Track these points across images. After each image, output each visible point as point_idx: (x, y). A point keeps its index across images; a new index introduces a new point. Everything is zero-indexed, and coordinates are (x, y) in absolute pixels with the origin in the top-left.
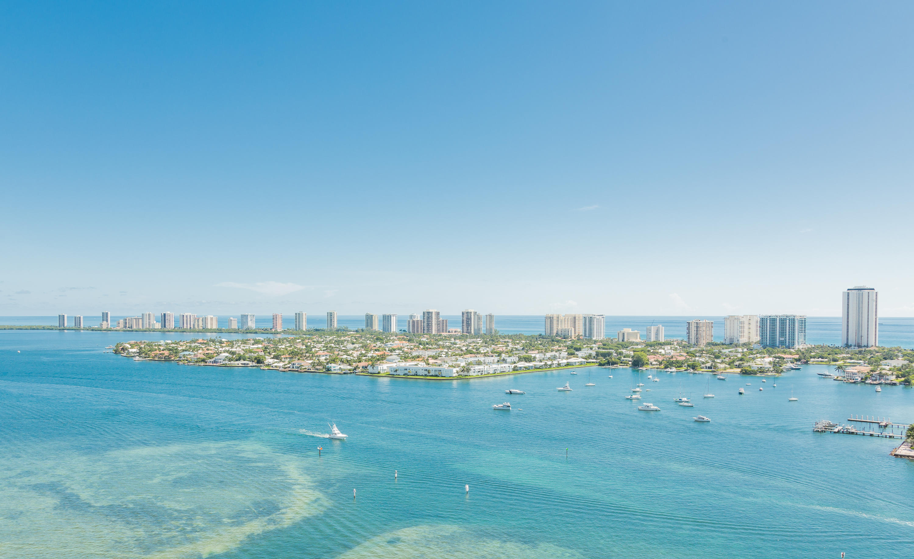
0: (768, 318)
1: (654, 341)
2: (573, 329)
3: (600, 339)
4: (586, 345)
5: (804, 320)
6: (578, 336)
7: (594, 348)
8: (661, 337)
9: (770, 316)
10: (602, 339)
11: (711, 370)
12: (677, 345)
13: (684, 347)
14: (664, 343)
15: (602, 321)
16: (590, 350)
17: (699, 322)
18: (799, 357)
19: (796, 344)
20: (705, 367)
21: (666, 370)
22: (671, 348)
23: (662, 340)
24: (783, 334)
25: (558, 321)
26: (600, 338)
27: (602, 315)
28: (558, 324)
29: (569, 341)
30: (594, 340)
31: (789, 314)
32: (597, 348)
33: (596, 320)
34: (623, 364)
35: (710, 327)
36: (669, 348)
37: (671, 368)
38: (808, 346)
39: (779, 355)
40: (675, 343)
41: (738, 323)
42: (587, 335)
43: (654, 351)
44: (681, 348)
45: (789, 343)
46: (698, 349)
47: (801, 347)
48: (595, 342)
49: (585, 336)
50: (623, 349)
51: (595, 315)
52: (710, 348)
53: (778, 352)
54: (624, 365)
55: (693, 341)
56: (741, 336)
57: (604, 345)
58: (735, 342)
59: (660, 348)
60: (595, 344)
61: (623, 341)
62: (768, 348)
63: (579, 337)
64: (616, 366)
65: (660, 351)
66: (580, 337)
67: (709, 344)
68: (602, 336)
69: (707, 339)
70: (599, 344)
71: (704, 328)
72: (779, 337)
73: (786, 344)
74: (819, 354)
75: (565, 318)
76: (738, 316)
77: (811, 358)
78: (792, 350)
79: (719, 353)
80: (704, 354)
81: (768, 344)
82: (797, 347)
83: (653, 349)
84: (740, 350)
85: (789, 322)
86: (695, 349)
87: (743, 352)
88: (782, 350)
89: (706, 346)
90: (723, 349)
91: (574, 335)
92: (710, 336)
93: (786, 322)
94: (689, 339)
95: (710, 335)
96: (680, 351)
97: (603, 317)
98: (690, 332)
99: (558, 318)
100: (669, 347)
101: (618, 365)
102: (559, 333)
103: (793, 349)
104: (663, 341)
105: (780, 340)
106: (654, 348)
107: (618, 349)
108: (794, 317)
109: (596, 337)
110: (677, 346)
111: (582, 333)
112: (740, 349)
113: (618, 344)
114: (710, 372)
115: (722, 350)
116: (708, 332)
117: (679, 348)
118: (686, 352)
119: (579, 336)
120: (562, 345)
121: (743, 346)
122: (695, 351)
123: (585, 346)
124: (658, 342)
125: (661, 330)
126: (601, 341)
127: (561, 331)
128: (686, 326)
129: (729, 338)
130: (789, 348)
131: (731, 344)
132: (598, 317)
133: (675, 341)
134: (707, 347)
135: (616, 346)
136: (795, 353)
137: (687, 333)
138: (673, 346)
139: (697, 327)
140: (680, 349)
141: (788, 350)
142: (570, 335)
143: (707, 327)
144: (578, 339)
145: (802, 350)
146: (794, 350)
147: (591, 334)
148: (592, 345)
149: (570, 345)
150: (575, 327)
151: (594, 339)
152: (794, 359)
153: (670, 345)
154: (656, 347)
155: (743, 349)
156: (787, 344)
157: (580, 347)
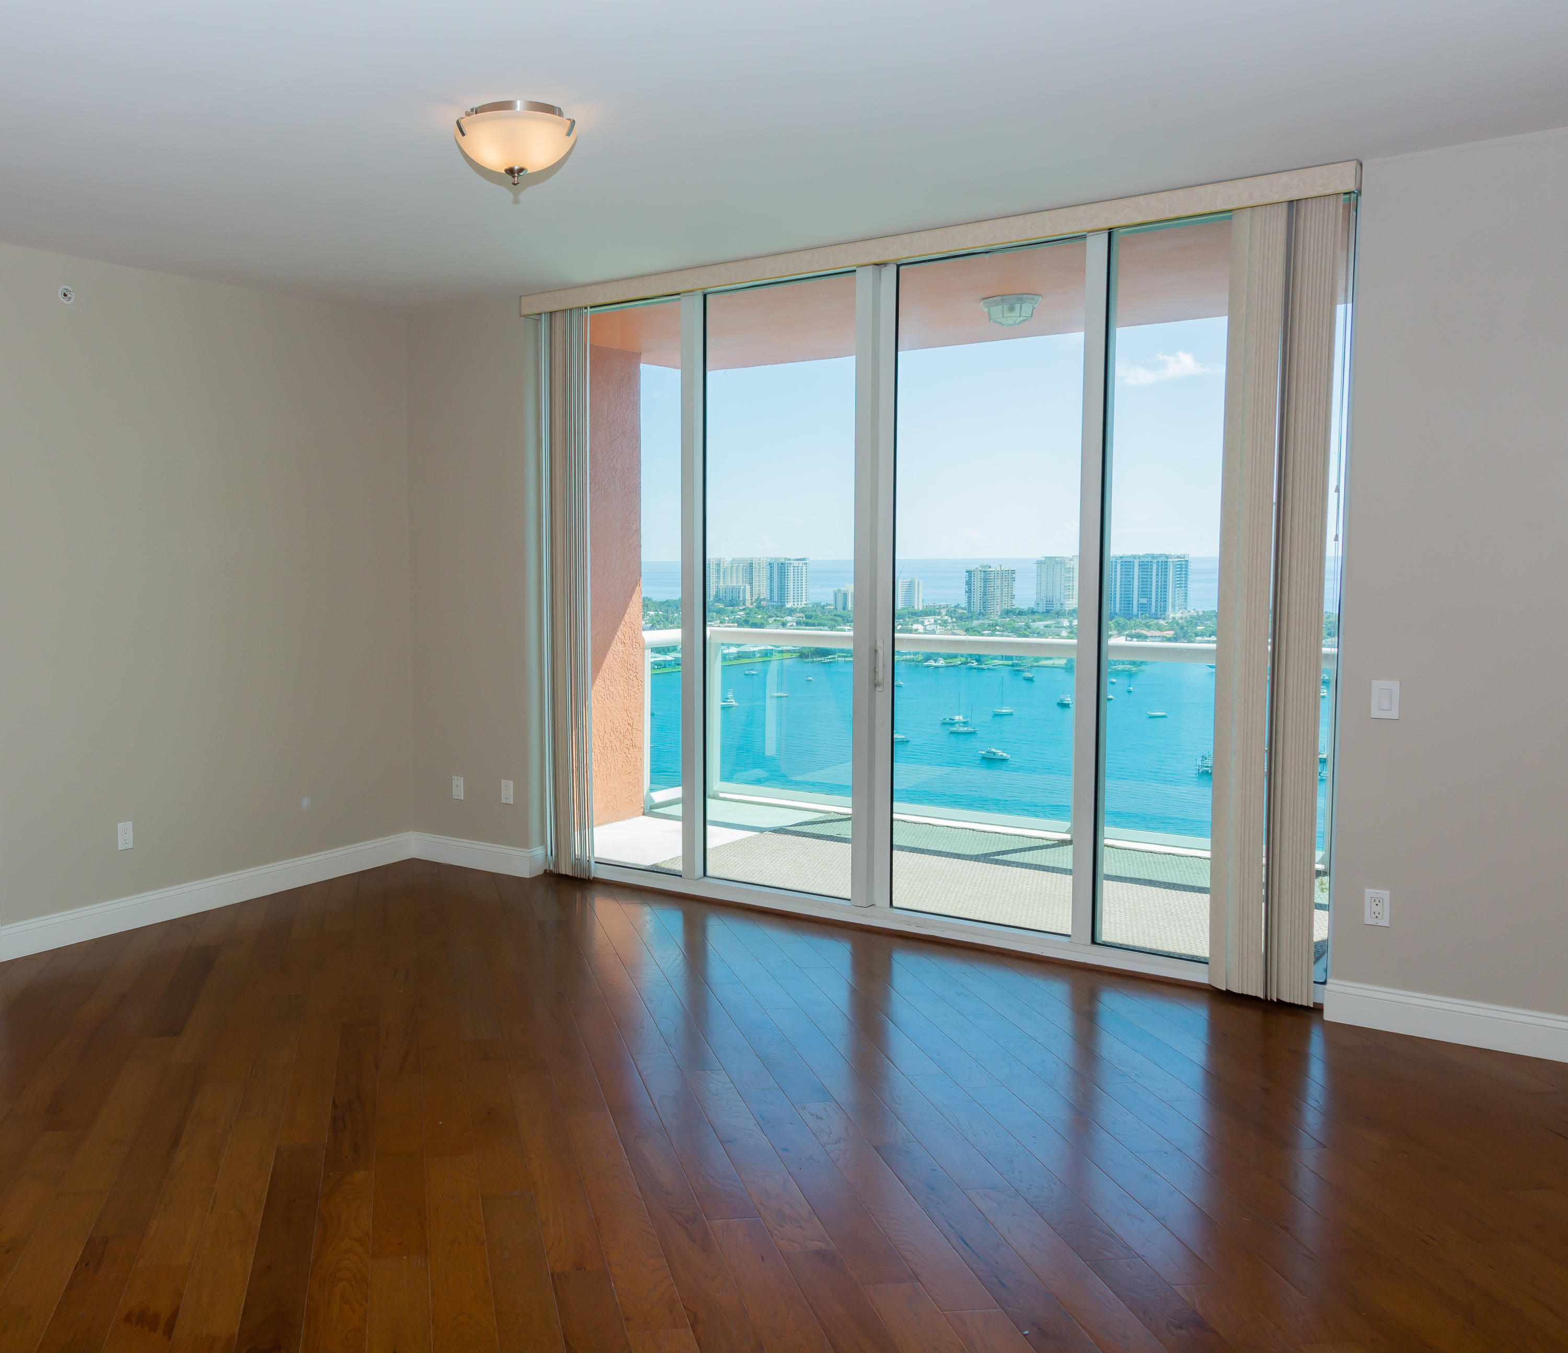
0: (1119, 561)
1: (904, 609)
2: (748, 587)
3: (800, 607)
4: (774, 618)
5: (1184, 563)
6: (757, 600)
7: (789, 624)
8: (916, 601)
9: (1121, 557)
10: (803, 606)
11: (1010, 662)
12: (946, 615)
13: (960, 618)
14: (921, 611)
15: (804, 570)
16: (781, 627)
17: (990, 570)
18: (1174, 635)
19: (1170, 610)
20: (1000, 657)
21: (927, 663)
22: (935, 621)
23: (919, 606)
24: (1145, 592)
25: (718, 571)
26: (800, 603)
27: (804, 559)
28: (718, 578)
29: (741, 610)
30: (788, 609)
31: (1156, 552)
32: (795, 624)
33: (792, 568)
34: (845, 654)
35: (1010, 579)
36: (932, 621)
37: (936, 661)
38: (1190, 614)
39: (1137, 631)
40: (944, 612)
41: (1063, 568)
42: (776, 598)
43: (904, 627)
44: (954, 620)
45: (1156, 607)
46: (987, 622)
47: (1178, 615)
48: (791, 612)
49: (771, 599)
50: (845, 625)
51: (790, 559)
52: (1008, 619)
53: (1136, 627)
54: (846, 657)
55: (977, 607)
56: (1068, 597)
57: (807, 617)
58: (1057, 607)
59: (917, 622)
60: (790, 615)
61: (844, 609)
62: (1118, 619)
63: (760, 603)
64: (832, 658)
65: (915, 626)
66: (762, 603)
67: (1007, 613)
68: (804, 599)
69: (1003, 603)
70: (798, 615)
71: (998, 582)
72: (1138, 598)
73: (1150, 611)
74: (1211, 629)
75: (732, 567)
76: (1063, 557)
77: (1197, 635)
78: (1162, 622)
79: (1025, 630)
80: (998, 631)
81: (1117, 610)
82: (1171, 617)
83: (901, 625)
84: (1066, 623)
85: (1157, 568)
86: (981, 621)
87: (1071, 627)
88: (1144, 622)
89: (1001, 616)
90: (1034, 621)
91: (750, 598)
92: (1010, 597)
93: (1151, 568)
94: (969, 602)
95: (1010, 594)
96: (953, 626)
97: (806, 564)
98: (972, 591)
99: (718, 565)
100: (931, 619)
101: (837, 656)
102: (721, 595)
103: (1164, 619)
104: (921, 608)
105: (1140, 602)
106: (904, 621)
107: (836, 624)
108: (1167, 557)
109: (792, 603)
110: (946, 618)
111: (765, 593)
112: (1066, 620)
113: (835, 615)
114: (1008, 665)
115: (1032, 624)
116: (1005, 589)
117: (950, 621)
118: (965, 628)
119: (759, 600)
120: (727, 618)
121: (1072, 616)
122: (981, 625)
123: (771, 620)
124: (911, 610)
125: (916, 588)
126: (802, 611)
127: (724, 591)
128: (965, 575)
129: (1045, 600)
130: (1157, 618)
131: (1048, 611)
132: (796, 564)
133: (943, 608)
134: (1005, 618)
135: (831, 620)
136: (1167, 628)
137: (966, 592)
138: (939, 617)
139: (986, 580)
140: (953, 622)
141: (1155, 621)
142: (741, 599)
143: (1004, 579)
144: (758, 607)
145: (1180, 621)
146: (1166, 621)
147: (782, 597)
148: (785, 618)
149: (743, 619)
150: (751, 584)
151: (789, 605)
152: (1166, 637)
153: (934, 615)
154: (907, 619)
155: (1071, 622)
156: (1153, 611)
157: (762, 621)
